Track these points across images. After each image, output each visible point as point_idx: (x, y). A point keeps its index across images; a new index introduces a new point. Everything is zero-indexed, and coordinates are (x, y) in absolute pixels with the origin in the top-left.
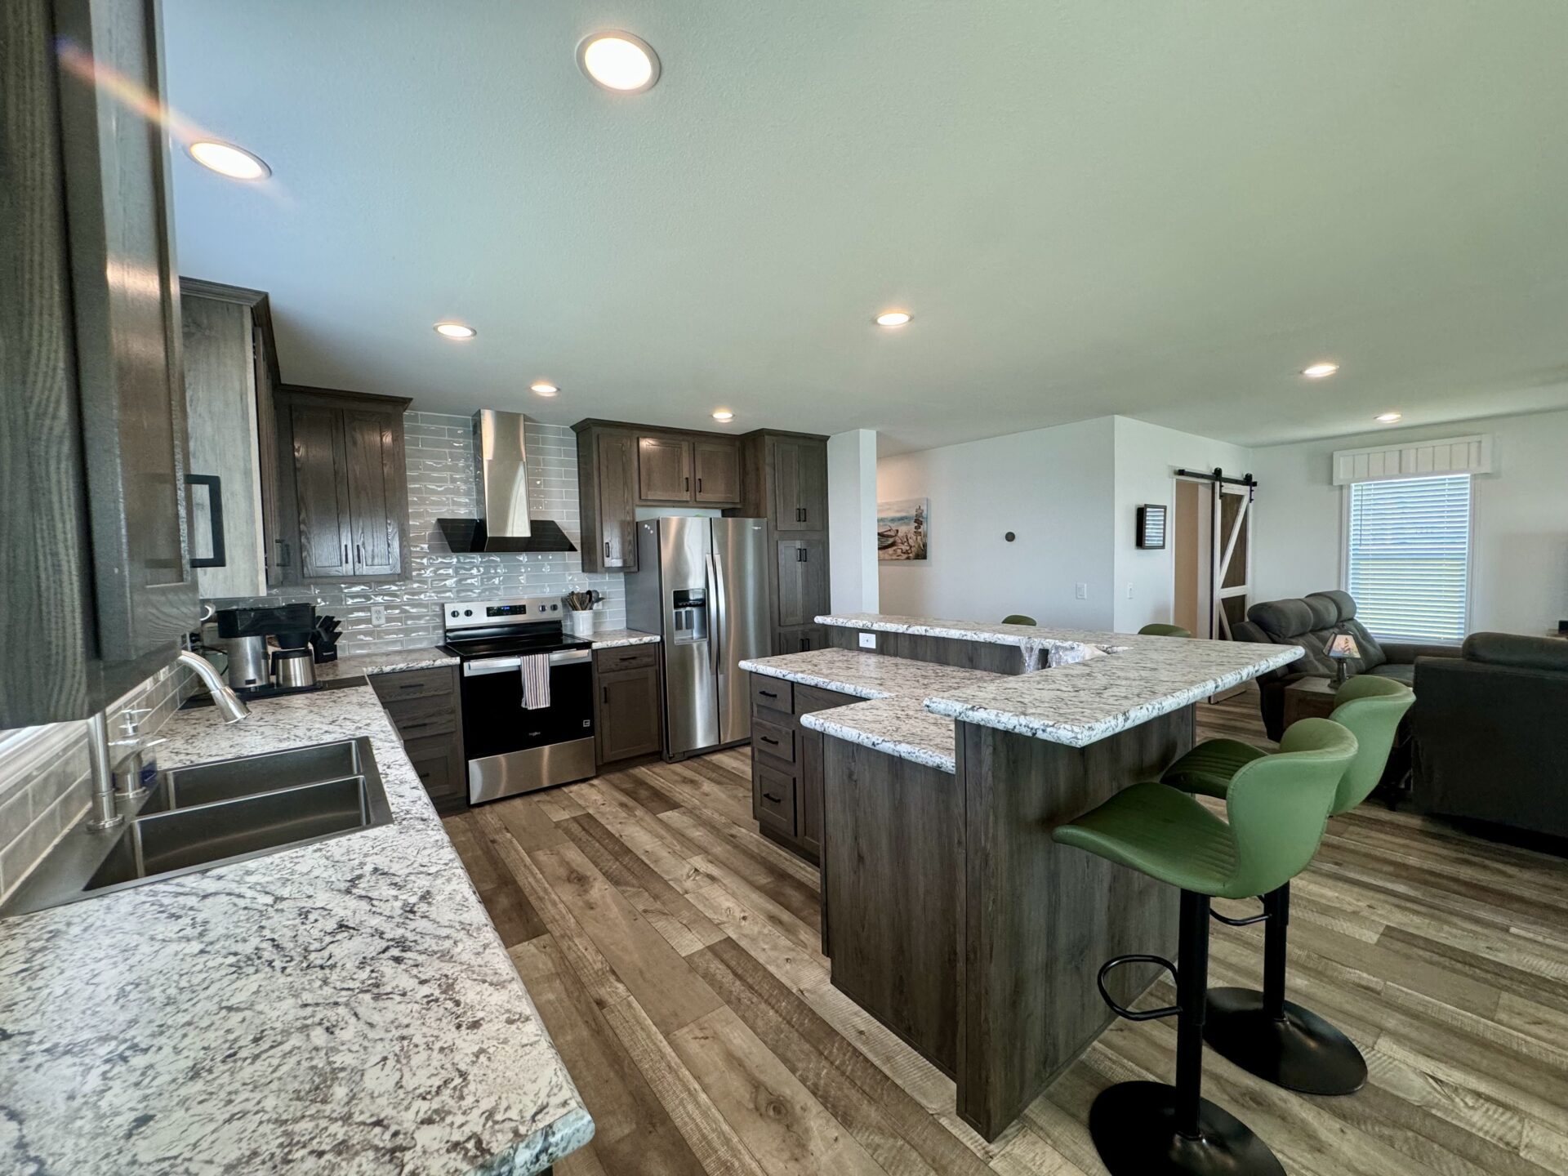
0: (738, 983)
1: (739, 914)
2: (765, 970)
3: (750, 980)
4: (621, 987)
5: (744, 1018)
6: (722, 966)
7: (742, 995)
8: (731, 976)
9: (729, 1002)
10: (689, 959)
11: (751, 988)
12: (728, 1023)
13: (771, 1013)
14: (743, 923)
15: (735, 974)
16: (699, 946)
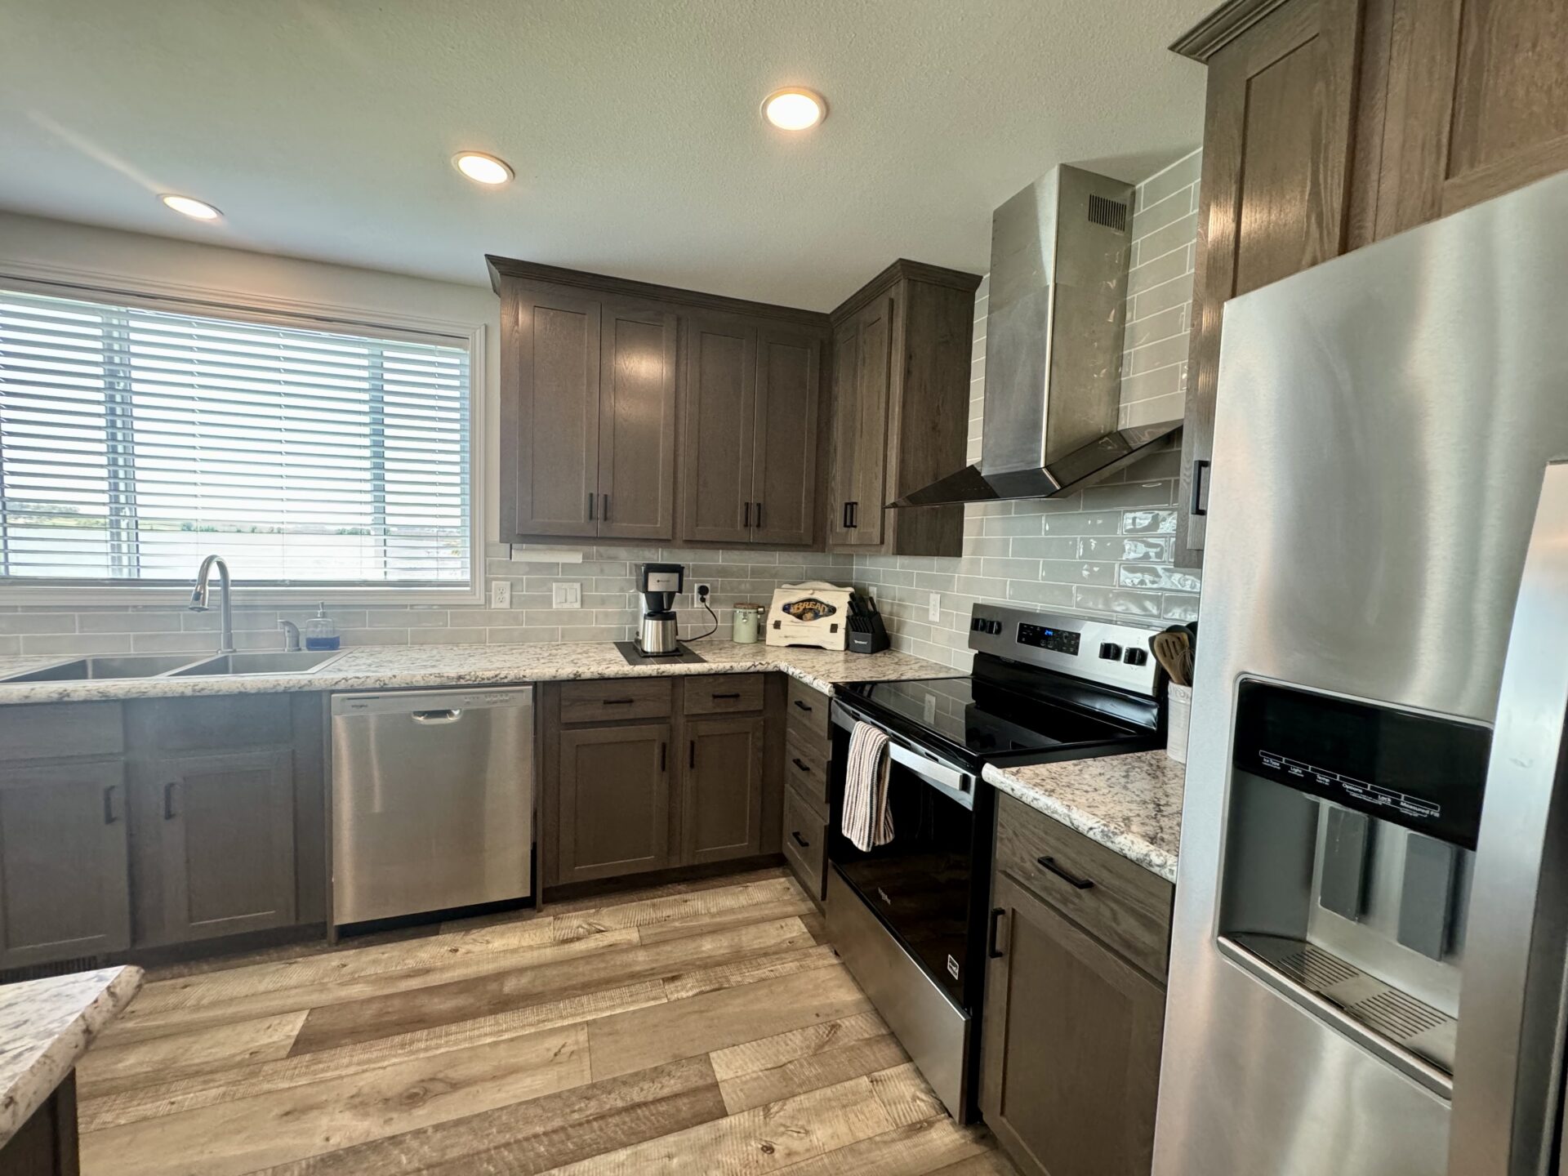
0: (620, 1104)
1: (781, 1144)
2: (624, 1145)
3: (613, 1120)
4: (684, 994)
5: (558, 1096)
6: (666, 1092)
7: (593, 1103)
8: (637, 1099)
9: (593, 1086)
10: (706, 1059)
11: (601, 1117)
12: (560, 1079)
13: (539, 1129)
14: (755, 1145)
15: (639, 1105)
16: (721, 1073)
